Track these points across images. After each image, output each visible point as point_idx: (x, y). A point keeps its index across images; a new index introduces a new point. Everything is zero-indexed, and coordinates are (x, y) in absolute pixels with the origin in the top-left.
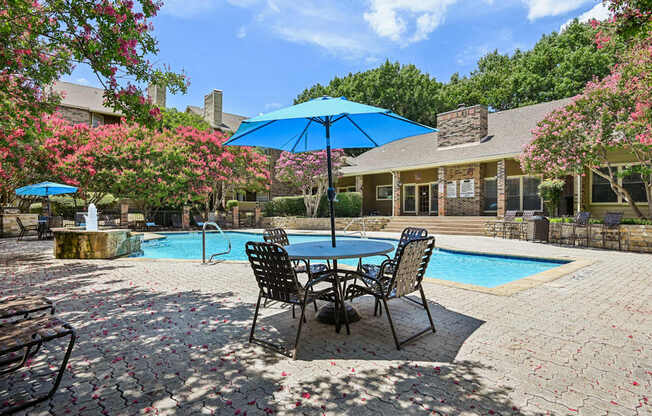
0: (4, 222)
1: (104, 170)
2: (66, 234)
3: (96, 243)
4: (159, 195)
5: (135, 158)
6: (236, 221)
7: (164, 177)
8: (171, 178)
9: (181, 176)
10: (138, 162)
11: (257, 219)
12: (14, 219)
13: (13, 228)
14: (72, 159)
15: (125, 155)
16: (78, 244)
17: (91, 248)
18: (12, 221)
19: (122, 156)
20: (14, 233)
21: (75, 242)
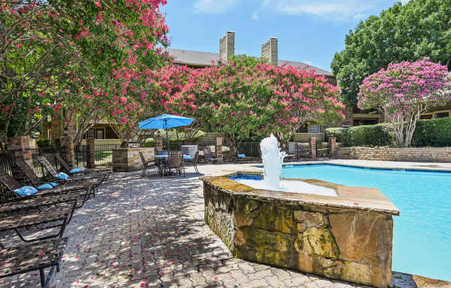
0: (128, 156)
1: (204, 105)
2: (262, 203)
3: (352, 238)
4: (250, 127)
5: (229, 93)
6: (314, 152)
7: (254, 109)
8: (260, 111)
9: (269, 108)
10: (232, 97)
11: (333, 150)
12: (137, 153)
13: (135, 161)
14: (179, 96)
15: (221, 90)
16: (294, 233)
17: (337, 251)
18: (134, 155)
19: (217, 92)
20: (136, 166)
21: (284, 225)
